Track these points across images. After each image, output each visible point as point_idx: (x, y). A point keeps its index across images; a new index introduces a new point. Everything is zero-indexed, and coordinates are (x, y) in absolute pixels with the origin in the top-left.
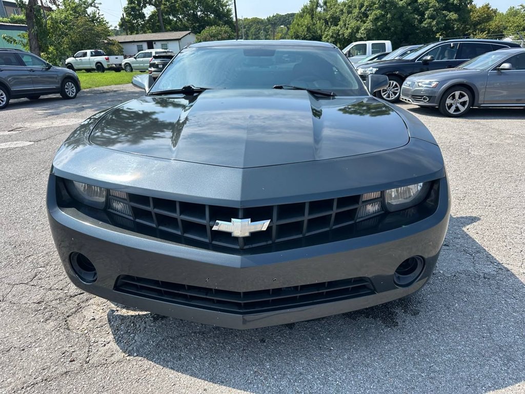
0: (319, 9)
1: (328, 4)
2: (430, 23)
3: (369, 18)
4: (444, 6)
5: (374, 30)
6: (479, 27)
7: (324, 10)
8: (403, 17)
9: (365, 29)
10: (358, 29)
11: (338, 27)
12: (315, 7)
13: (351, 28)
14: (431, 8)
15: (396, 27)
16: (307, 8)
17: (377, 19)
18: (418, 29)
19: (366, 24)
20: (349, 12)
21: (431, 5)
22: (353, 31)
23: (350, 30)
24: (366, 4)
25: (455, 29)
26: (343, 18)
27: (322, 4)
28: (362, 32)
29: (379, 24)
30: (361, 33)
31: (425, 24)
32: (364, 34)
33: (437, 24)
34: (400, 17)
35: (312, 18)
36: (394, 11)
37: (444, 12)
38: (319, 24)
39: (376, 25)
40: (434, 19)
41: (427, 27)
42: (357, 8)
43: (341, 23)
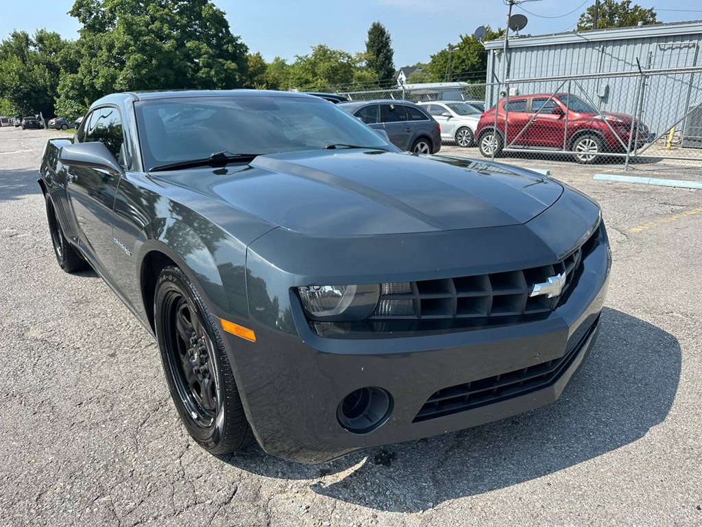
0: (32, 48)
1: (45, 42)
2: (208, 73)
3: (128, 64)
4: (218, 52)
5: (137, 80)
6: (256, 79)
7: (40, 49)
8: (173, 65)
9: (124, 78)
10: (114, 78)
11: (79, 75)
12: (24, 44)
13: (103, 76)
14: (204, 54)
15: (166, 77)
16: (9, 45)
17: (138, 67)
18: (194, 80)
19: (123, 72)
20: (93, 55)
21: (203, 51)
22: (106, 80)
23: (102, 80)
24: (117, 45)
25: (238, 80)
26: (85, 61)
27: (35, 42)
28: (121, 82)
29: (144, 72)
30: (121, 84)
31: (203, 73)
32: (125, 85)
33: (217, 73)
34: (170, 64)
35: (24, 61)
36: (160, 56)
37: (220, 60)
38: (38, 70)
39: (139, 73)
40: (211, 68)
41: (206, 77)
42: (104, 49)
43: (82, 69)
